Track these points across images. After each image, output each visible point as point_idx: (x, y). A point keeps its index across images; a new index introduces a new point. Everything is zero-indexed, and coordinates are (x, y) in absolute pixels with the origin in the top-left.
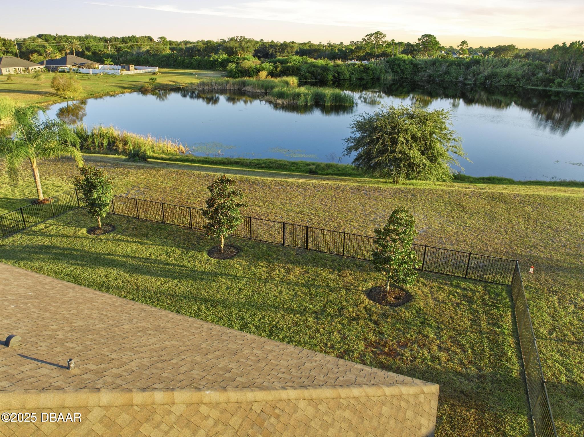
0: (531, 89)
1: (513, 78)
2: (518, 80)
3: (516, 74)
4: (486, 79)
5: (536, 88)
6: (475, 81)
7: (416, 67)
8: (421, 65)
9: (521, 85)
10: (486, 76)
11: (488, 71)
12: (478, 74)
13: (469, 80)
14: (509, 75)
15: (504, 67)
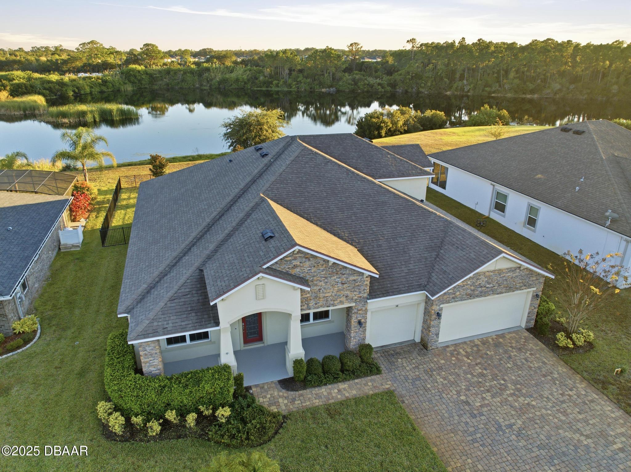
0: (257, 90)
1: (242, 82)
2: (245, 83)
3: (243, 79)
4: (219, 84)
5: (261, 89)
6: (210, 86)
7: (152, 77)
8: (155, 74)
9: (249, 87)
10: (218, 82)
11: (219, 77)
12: (212, 80)
13: (205, 86)
14: (237, 80)
15: (231, 73)
